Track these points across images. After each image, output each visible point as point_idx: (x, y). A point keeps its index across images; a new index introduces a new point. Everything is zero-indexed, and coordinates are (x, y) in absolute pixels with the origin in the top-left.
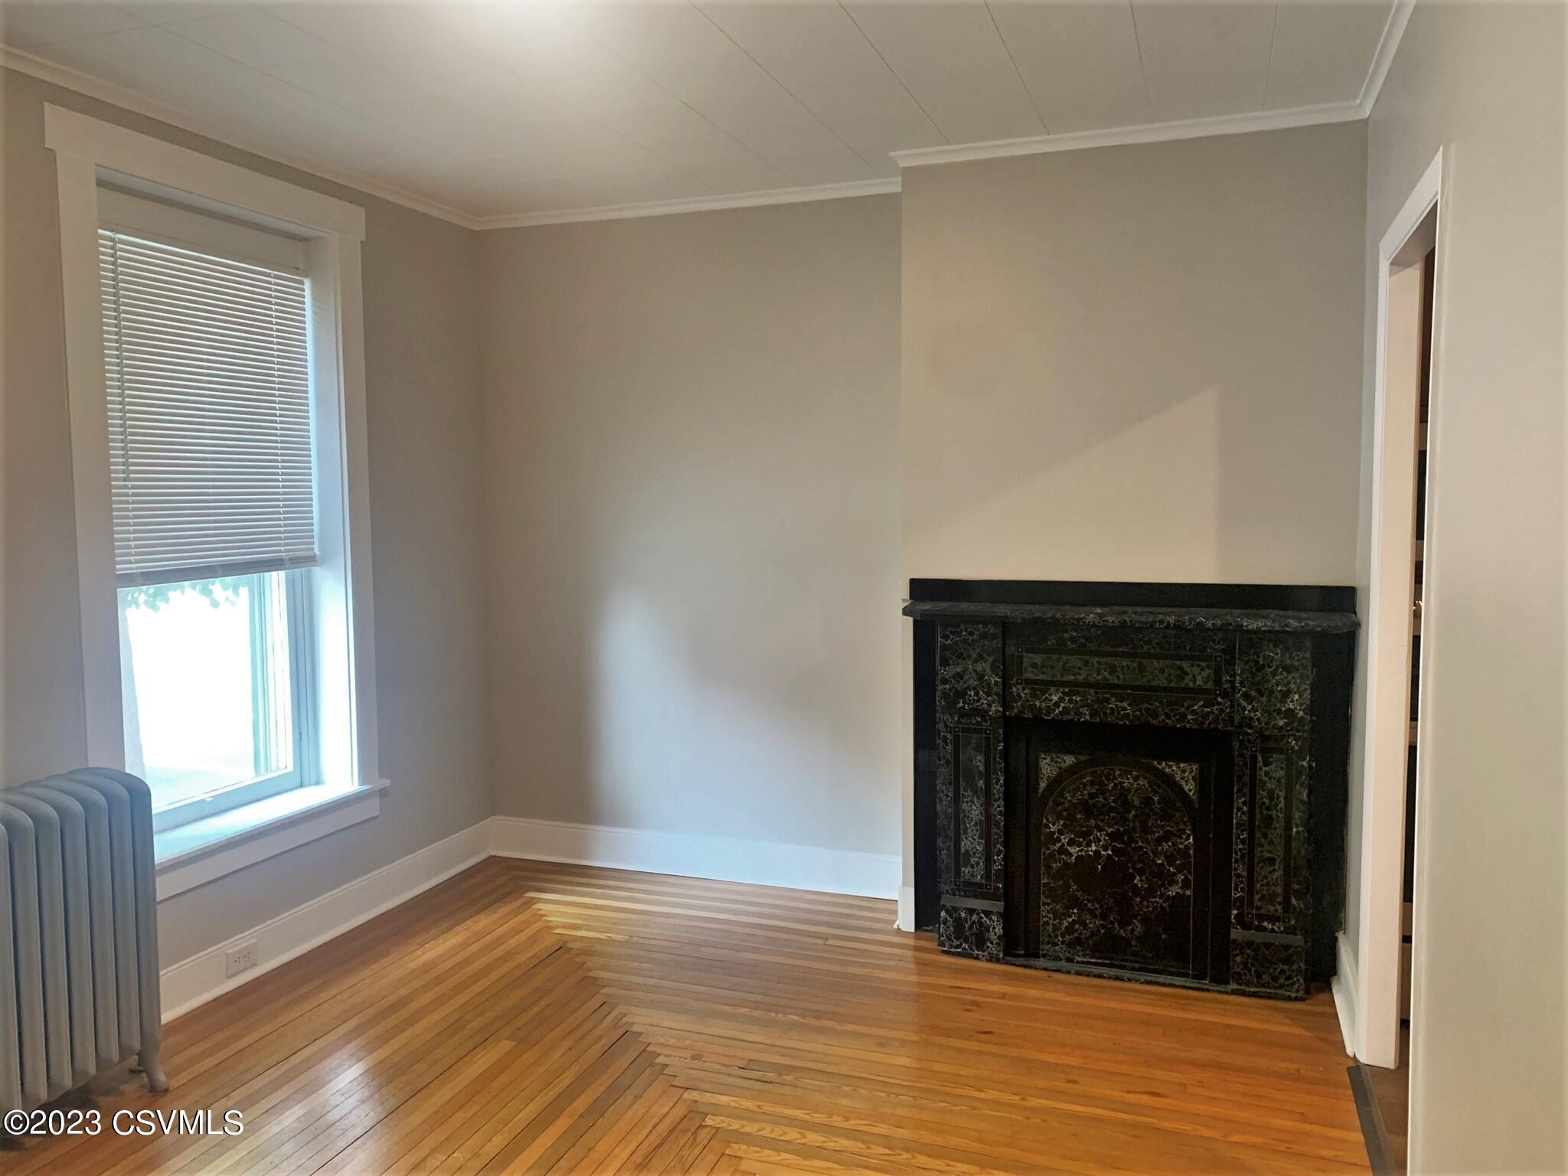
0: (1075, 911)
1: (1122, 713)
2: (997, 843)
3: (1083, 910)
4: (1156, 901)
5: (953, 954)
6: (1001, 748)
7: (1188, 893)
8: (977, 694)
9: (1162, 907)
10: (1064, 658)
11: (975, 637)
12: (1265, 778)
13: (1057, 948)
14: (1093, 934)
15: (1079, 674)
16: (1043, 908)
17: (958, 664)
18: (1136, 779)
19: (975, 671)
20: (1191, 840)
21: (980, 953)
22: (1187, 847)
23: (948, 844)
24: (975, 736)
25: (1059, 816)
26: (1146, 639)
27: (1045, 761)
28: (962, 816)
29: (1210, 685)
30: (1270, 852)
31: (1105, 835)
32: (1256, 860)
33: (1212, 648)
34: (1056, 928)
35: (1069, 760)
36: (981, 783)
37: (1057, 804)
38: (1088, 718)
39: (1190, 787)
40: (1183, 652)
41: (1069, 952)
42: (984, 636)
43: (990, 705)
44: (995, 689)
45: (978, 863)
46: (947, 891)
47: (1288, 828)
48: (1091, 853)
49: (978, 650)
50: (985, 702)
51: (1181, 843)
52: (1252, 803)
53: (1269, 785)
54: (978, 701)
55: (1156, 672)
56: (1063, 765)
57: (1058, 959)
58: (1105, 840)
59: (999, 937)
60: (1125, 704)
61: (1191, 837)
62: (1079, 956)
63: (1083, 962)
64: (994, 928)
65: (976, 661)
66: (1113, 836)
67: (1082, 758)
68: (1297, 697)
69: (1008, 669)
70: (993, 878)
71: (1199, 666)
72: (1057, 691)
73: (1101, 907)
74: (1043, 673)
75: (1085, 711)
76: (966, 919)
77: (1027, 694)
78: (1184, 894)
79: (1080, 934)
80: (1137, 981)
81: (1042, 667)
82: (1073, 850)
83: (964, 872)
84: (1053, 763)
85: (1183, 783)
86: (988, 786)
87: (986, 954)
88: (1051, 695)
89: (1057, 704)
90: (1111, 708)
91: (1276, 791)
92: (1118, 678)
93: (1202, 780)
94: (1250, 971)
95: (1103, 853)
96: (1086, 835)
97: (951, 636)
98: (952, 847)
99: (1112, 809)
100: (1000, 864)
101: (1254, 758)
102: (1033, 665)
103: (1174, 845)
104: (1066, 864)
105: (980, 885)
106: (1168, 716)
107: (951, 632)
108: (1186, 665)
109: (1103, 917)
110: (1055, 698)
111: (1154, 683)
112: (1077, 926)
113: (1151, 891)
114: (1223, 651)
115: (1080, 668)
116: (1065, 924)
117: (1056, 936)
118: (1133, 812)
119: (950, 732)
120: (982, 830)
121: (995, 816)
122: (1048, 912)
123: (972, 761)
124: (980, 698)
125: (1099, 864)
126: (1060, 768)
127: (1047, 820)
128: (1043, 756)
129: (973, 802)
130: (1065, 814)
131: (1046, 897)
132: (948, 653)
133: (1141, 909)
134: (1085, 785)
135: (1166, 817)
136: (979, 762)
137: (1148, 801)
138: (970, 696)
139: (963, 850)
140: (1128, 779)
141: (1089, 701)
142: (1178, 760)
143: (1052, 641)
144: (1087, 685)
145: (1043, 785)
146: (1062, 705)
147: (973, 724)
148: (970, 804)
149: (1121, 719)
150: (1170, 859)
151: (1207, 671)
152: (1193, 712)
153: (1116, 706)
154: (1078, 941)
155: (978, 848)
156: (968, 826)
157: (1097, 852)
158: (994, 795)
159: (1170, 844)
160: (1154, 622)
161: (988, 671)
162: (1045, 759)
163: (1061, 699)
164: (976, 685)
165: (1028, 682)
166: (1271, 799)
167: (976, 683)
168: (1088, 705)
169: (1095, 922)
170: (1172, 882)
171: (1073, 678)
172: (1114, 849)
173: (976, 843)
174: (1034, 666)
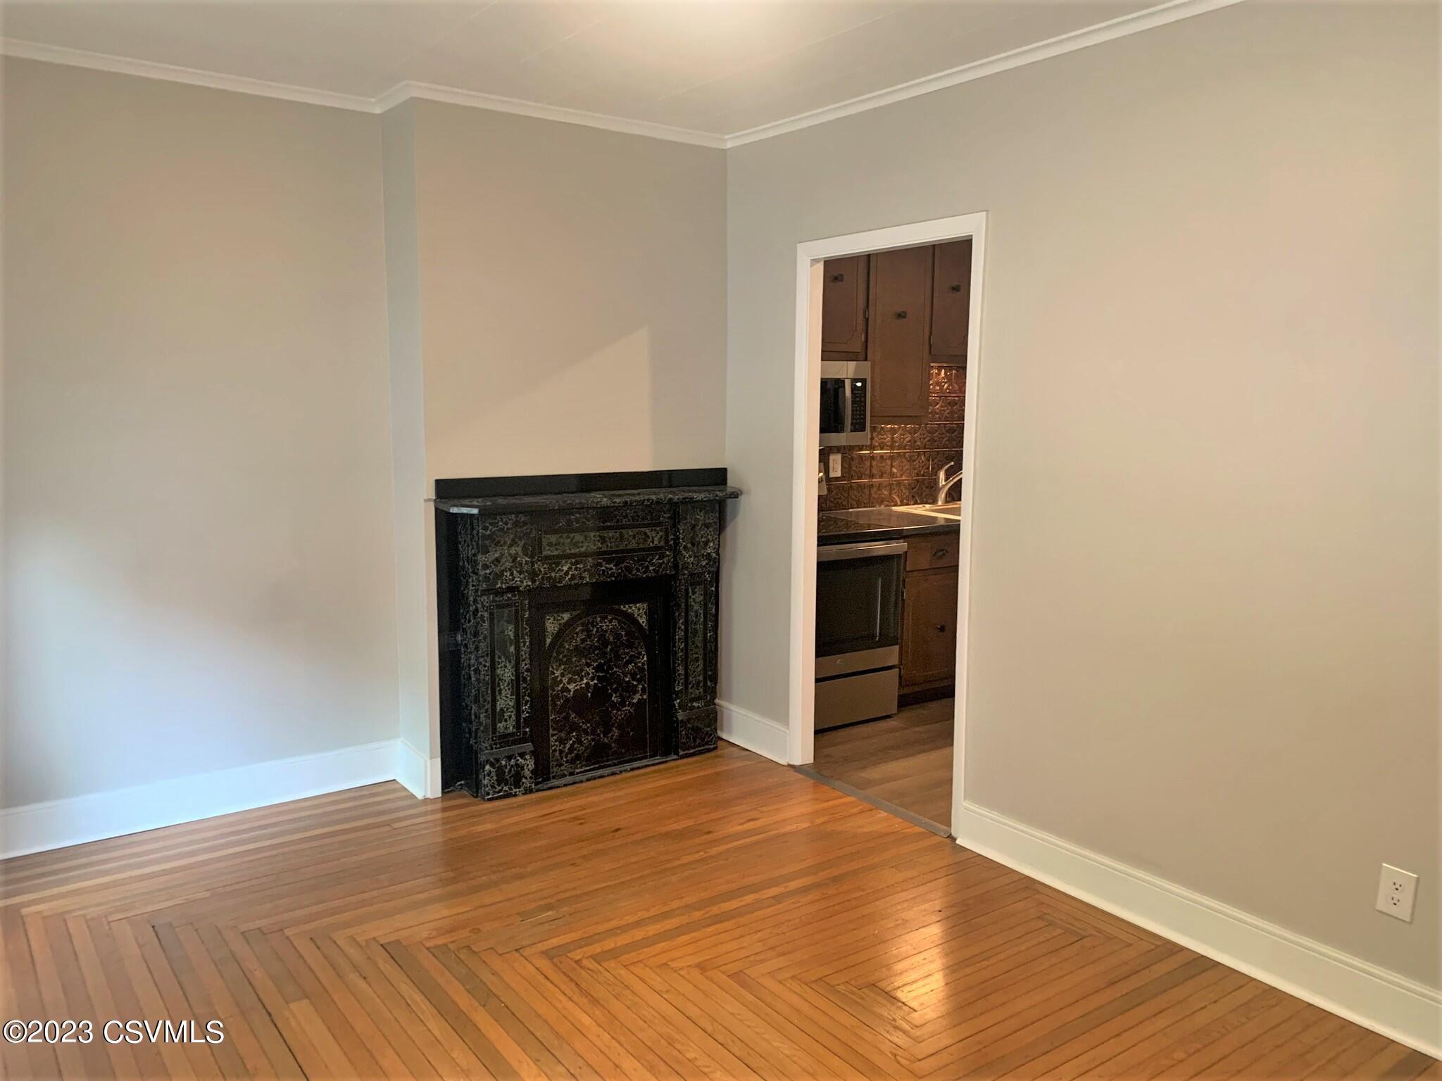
0: (574, 734)
1: (610, 572)
2: (525, 696)
3: (580, 731)
4: (626, 710)
5: (497, 798)
6: (527, 616)
7: (645, 697)
8: (512, 574)
9: (630, 712)
10: (572, 535)
11: (509, 526)
12: (693, 604)
13: (563, 768)
14: (587, 748)
15: (582, 547)
16: (552, 739)
17: (496, 551)
18: (610, 621)
19: (510, 554)
20: (645, 659)
21: (517, 790)
22: (643, 664)
23: (486, 707)
24: (506, 611)
25: (561, 663)
26: (624, 514)
27: (549, 621)
28: (497, 680)
29: (662, 543)
30: (697, 653)
31: (593, 669)
32: (689, 660)
33: (663, 517)
34: (561, 752)
35: (566, 616)
36: (512, 649)
37: (558, 653)
38: (588, 580)
39: (643, 621)
40: (646, 522)
41: (571, 767)
42: (516, 524)
43: (522, 582)
44: (526, 568)
45: (510, 717)
46: (486, 747)
47: (705, 634)
48: (583, 686)
49: (511, 536)
50: (519, 579)
51: (640, 662)
52: (686, 623)
53: (696, 608)
54: (513, 580)
55: (631, 539)
56: (562, 621)
57: (564, 776)
58: (592, 673)
59: (532, 772)
60: (612, 566)
61: (645, 656)
62: (578, 769)
63: (581, 772)
64: (528, 765)
65: (510, 546)
66: (597, 669)
67: (575, 613)
68: (712, 544)
69: (534, 550)
70: (522, 725)
71: (655, 530)
72: (566, 562)
73: (591, 726)
74: (557, 549)
75: (586, 574)
76: (506, 766)
77: (545, 568)
78: (643, 698)
79: (579, 750)
80: (625, 771)
81: (556, 545)
82: (571, 687)
83: (500, 727)
84: (555, 622)
85: (639, 618)
86: (518, 649)
87: (522, 789)
88: (562, 566)
89: (567, 573)
90: (603, 570)
91: (699, 611)
92: (607, 546)
93: (650, 614)
94: (690, 739)
95: (591, 683)
96: (578, 673)
97: (490, 527)
98: (490, 710)
99: (596, 648)
100: (528, 712)
101: (687, 590)
102: (552, 544)
103: (636, 664)
104: (567, 700)
105: (512, 734)
106: (638, 570)
107: (490, 524)
108: (647, 530)
109: (593, 733)
110: (565, 568)
111: (629, 547)
112: (576, 746)
113: (623, 703)
114: (669, 518)
115: (582, 542)
116: (568, 746)
117: (562, 759)
118: (610, 647)
119: (486, 611)
120: (513, 689)
121: (523, 673)
122: (556, 741)
123: (504, 632)
124: (514, 578)
125: (589, 692)
126: (560, 624)
127: (552, 667)
128: (548, 617)
129: (505, 667)
130: (564, 660)
131: (554, 730)
132: (487, 542)
133: (617, 718)
134: (577, 633)
135: (630, 645)
136: (510, 631)
137: (618, 636)
138: (506, 576)
139: (498, 709)
140: (605, 622)
141: (589, 567)
142: (635, 603)
143: (562, 523)
144: (586, 555)
145: (548, 641)
146: (570, 573)
147: (506, 600)
148: (503, 668)
149: (609, 578)
150: (633, 676)
151: (661, 533)
152: (653, 564)
153: (606, 567)
154: (578, 757)
155: (510, 703)
156: (502, 687)
157: (587, 684)
158: (522, 656)
159: (633, 664)
160: (644, 500)
161: (520, 553)
162: (549, 619)
163: (570, 568)
164: (511, 566)
165: (548, 558)
166: (696, 616)
167: (511, 565)
168: (589, 571)
169: (588, 739)
170: (635, 692)
171: (578, 550)
172: (599, 679)
173: (508, 700)
174: (550, 544)
